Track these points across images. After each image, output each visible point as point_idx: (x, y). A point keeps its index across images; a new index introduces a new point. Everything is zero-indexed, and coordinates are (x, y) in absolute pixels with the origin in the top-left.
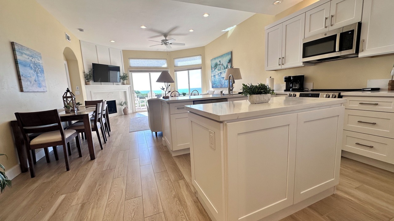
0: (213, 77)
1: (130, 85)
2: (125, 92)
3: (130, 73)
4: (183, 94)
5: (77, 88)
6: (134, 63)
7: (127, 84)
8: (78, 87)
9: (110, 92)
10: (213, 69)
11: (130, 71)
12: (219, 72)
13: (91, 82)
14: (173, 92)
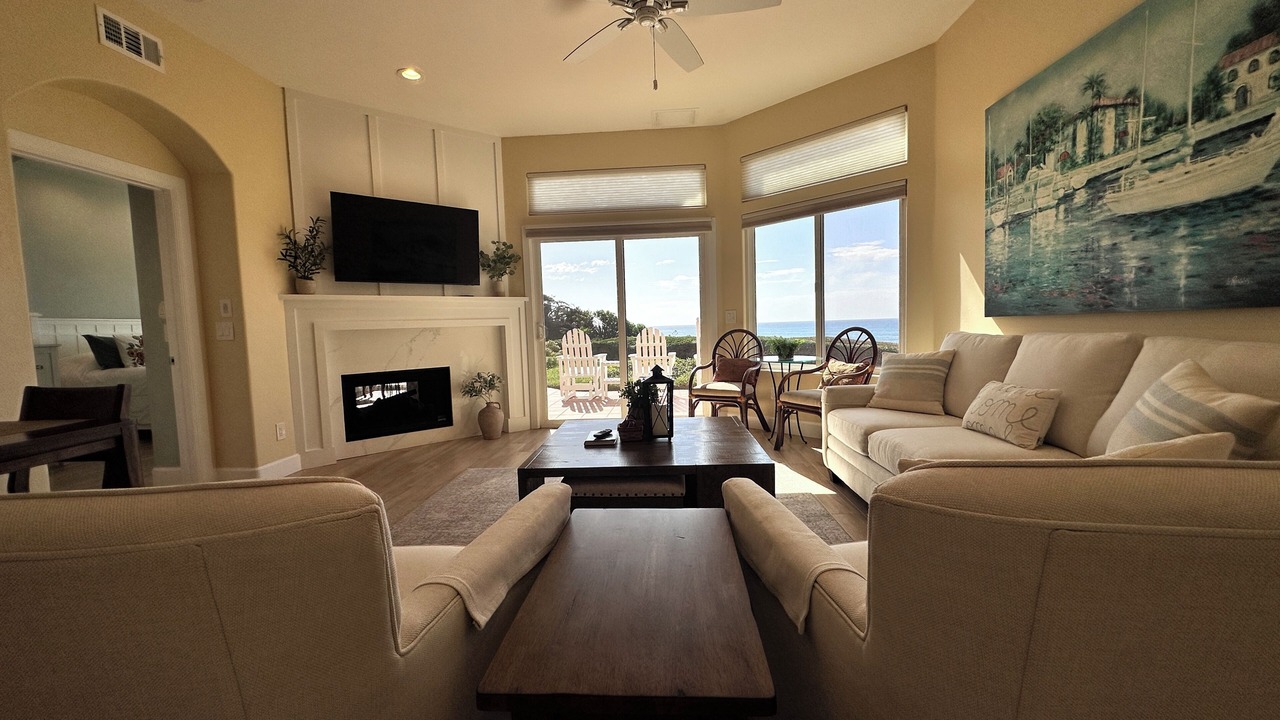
0: (998, 236)
1: (526, 299)
2: (500, 331)
3: (530, 240)
4: (778, 348)
5: (225, 307)
6: (551, 193)
7: (513, 293)
8: (228, 302)
9: (424, 330)
10: (1008, 173)
11: (532, 233)
12: (1079, 177)
13: (321, 280)
14: (728, 338)
